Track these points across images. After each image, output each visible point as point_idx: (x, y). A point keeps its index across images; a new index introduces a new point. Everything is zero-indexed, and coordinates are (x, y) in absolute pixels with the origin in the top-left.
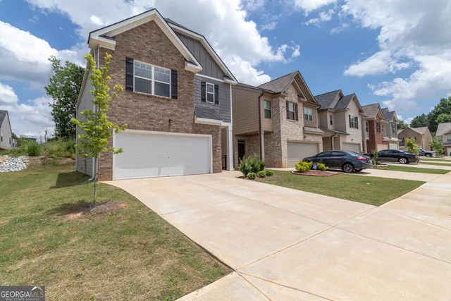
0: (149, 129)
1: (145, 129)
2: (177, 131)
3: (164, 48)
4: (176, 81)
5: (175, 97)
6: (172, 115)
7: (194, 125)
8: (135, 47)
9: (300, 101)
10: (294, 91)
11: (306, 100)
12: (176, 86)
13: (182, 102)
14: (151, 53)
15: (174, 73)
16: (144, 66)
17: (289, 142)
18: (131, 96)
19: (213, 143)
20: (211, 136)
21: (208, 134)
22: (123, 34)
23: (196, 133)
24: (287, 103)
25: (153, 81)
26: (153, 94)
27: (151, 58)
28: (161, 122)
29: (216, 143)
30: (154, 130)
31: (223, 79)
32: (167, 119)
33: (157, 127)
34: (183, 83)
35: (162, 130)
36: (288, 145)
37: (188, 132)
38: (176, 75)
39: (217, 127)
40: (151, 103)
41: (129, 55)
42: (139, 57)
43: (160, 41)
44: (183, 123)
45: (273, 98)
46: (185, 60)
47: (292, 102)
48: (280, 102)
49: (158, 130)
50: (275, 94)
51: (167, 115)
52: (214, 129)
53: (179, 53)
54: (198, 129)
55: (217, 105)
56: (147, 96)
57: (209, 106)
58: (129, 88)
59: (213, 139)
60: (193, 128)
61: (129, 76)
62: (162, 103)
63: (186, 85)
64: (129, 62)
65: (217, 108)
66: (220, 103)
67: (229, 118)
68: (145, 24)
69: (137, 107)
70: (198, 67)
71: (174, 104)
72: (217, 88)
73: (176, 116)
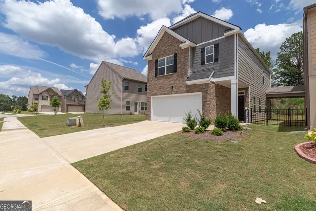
0: (163, 94)
1: (161, 95)
2: (176, 93)
3: (170, 44)
5: (175, 71)
6: (174, 84)
7: (187, 86)
8: (158, 52)
13: (179, 73)
14: (164, 51)
16: (162, 60)
18: (156, 79)
19: (203, 99)
20: (201, 93)
22: (154, 50)
23: (188, 92)
25: (166, 66)
26: (166, 74)
27: (164, 55)
28: (168, 89)
29: (206, 98)
32: (171, 86)
33: (166, 92)
35: (168, 94)
37: (183, 93)
38: (177, 56)
40: (164, 79)
41: (156, 59)
42: (159, 57)
44: (180, 87)
49: (166, 94)
51: (171, 84)
52: (204, 87)
54: (190, 89)
55: (216, 63)
56: (163, 76)
57: (208, 67)
58: (156, 75)
59: (203, 96)
60: (186, 89)
61: (156, 69)
62: (169, 78)
63: (182, 60)
64: (156, 61)
65: (215, 66)
66: (219, 60)
67: (230, 71)
68: (162, 37)
69: (159, 84)
70: (187, 43)
71: (175, 75)
72: (217, 47)
73: (176, 83)
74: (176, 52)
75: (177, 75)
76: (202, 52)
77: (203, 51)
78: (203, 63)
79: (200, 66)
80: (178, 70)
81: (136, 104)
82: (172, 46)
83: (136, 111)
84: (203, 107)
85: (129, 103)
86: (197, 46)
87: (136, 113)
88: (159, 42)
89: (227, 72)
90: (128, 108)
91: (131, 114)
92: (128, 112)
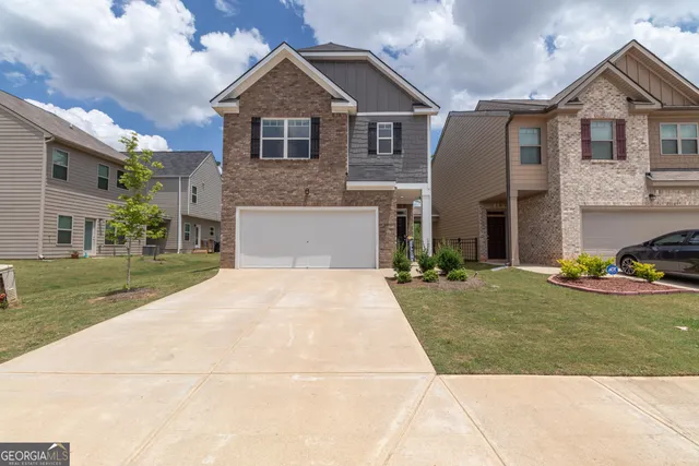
0: (278, 204)
1: (272, 205)
2: (318, 204)
3: (300, 91)
4: (318, 133)
5: (315, 156)
6: (310, 183)
7: (346, 193)
8: (263, 102)
9: (632, 112)
10: (615, 91)
11: (657, 106)
12: (318, 139)
13: (326, 162)
14: (282, 103)
15: (316, 123)
16: (273, 123)
17: (586, 211)
18: (256, 165)
19: (380, 220)
20: (376, 208)
21: (370, 204)
22: (248, 91)
23: (349, 204)
24: (586, 125)
25: (286, 139)
26: (286, 157)
27: (284, 109)
28: (294, 194)
29: (387, 218)
30: (284, 205)
31: (412, 111)
32: (302, 188)
33: (289, 200)
34: (329, 133)
35: (295, 205)
36: (583, 218)
37: (335, 205)
38: (318, 124)
39: (389, 193)
40: (282, 170)
41: (255, 114)
42: (267, 112)
43: (296, 82)
44: (327, 191)
45: (546, 120)
46: (333, 98)
47: (602, 120)
48: (559, 126)
49: (289, 205)
50: (546, 110)
51: (304, 184)
52: (383, 197)
53: (324, 91)
54: (352, 199)
55: (398, 156)
56: (277, 161)
57: (381, 160)
58: (255, 155)
59: (380, 214)
60: (344, 198)
61: (255, 140)
62: (296, 168)
63: (333, 135)
64: (256, 122)
65: (396, 160)
66: (403, 152)
67: (421, 175)
68: (275, 68)
69: (264, 178)
70: (350, 104)
71: (315, 166)
72: (398, 127)
73: (317, 183)
74: (316, 114)
75: (320, 166)
76: (370, 129)
77: (372, 128)
78: (372, 152)
79: (365, 155)
80: (323, 154)
81: (89, 224)
82: (308, 98)
83: (88, 246)
84: (380, 236)
85: (66, 220)
86: (359, 114)
87: (89, 253)
88: (264, 77)
89: (417, 175)
90: (65, 238)
91: (75, 256)
92: (65, 251)
